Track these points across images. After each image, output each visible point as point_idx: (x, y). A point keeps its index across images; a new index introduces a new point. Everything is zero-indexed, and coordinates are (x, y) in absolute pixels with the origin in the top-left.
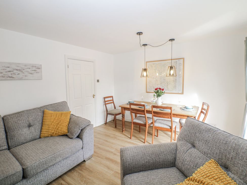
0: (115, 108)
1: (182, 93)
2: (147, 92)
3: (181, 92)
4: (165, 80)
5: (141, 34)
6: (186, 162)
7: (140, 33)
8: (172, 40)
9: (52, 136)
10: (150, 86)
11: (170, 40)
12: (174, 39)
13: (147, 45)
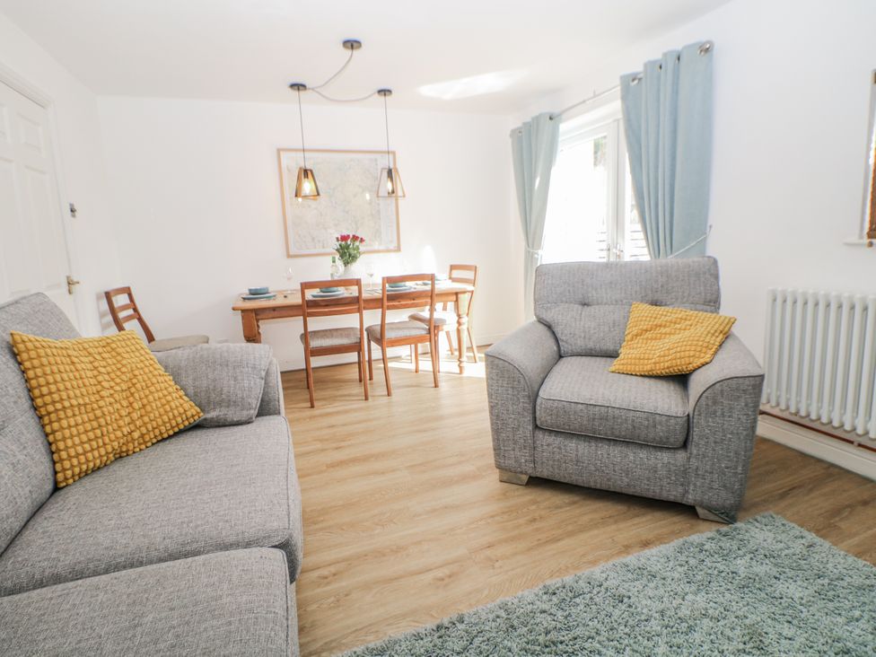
0: (150, 338)
1: (398, 249)
2: (289, 256)
3: (393, 246)
4: (347, 212)
5: (355, 45)
6: (592, 332)
7: (351, 44)
8: (384, 92)
9: (120, 456)
10: (299, 236)
11: (380, 92)
12: (390, 91)
13: (304, 86)
